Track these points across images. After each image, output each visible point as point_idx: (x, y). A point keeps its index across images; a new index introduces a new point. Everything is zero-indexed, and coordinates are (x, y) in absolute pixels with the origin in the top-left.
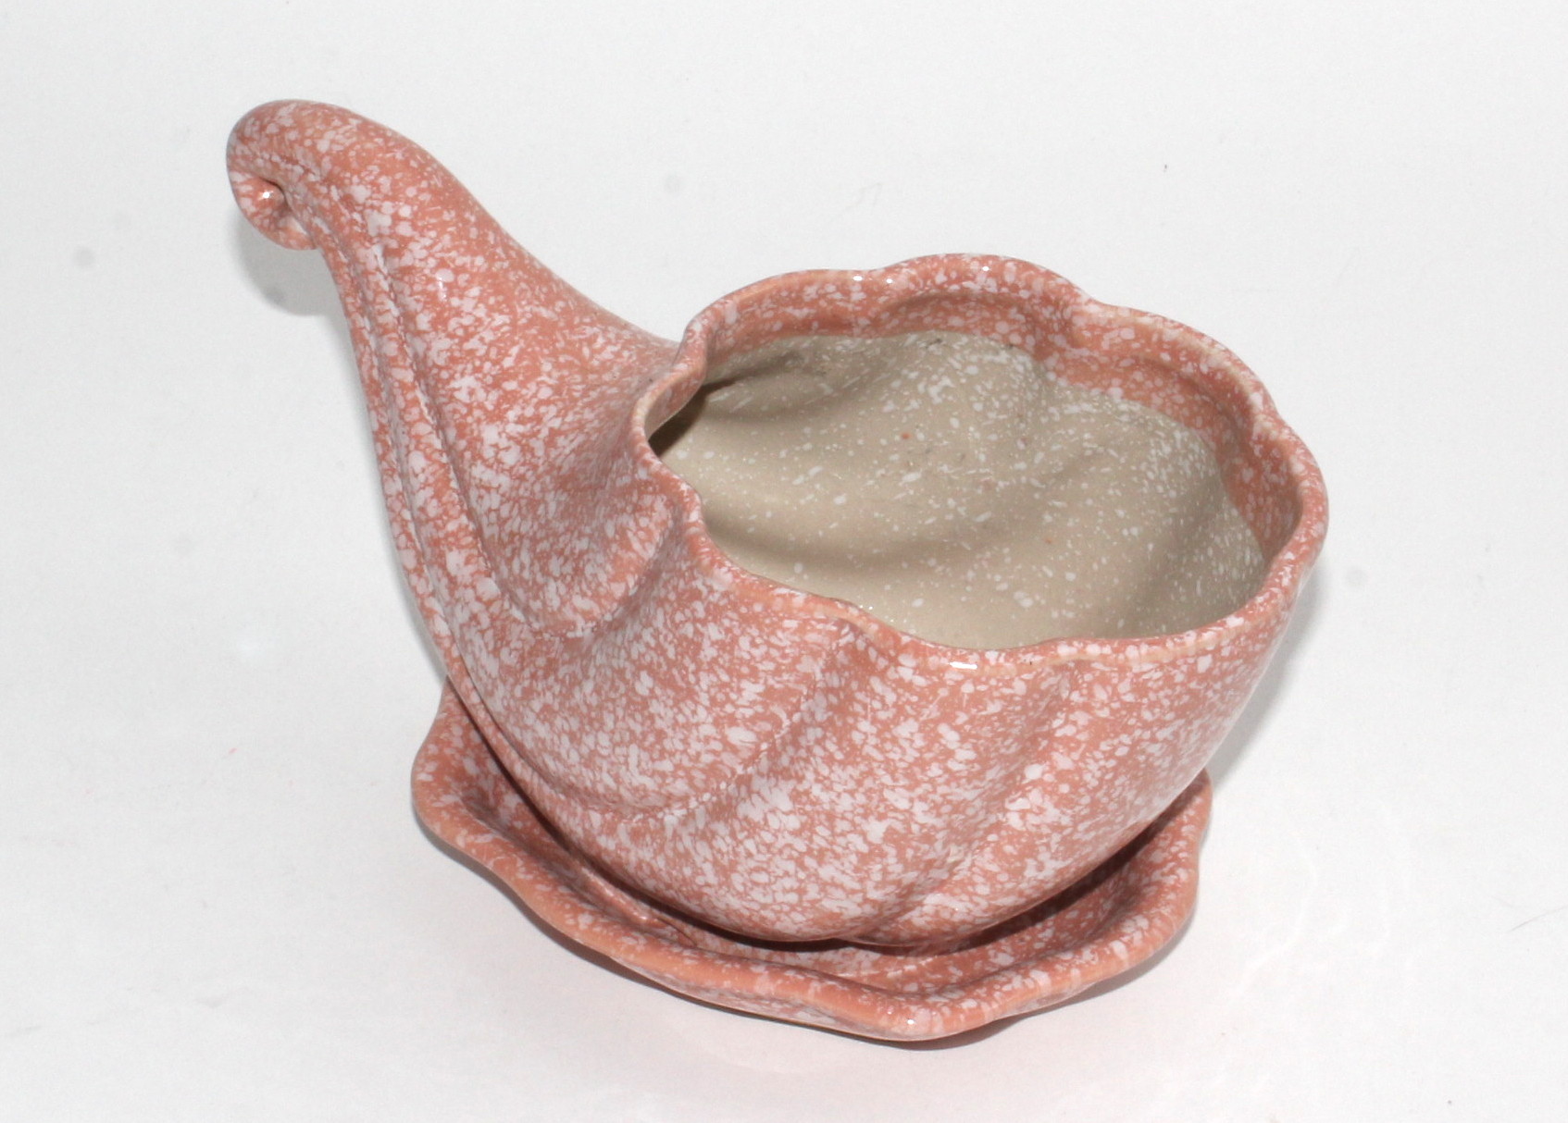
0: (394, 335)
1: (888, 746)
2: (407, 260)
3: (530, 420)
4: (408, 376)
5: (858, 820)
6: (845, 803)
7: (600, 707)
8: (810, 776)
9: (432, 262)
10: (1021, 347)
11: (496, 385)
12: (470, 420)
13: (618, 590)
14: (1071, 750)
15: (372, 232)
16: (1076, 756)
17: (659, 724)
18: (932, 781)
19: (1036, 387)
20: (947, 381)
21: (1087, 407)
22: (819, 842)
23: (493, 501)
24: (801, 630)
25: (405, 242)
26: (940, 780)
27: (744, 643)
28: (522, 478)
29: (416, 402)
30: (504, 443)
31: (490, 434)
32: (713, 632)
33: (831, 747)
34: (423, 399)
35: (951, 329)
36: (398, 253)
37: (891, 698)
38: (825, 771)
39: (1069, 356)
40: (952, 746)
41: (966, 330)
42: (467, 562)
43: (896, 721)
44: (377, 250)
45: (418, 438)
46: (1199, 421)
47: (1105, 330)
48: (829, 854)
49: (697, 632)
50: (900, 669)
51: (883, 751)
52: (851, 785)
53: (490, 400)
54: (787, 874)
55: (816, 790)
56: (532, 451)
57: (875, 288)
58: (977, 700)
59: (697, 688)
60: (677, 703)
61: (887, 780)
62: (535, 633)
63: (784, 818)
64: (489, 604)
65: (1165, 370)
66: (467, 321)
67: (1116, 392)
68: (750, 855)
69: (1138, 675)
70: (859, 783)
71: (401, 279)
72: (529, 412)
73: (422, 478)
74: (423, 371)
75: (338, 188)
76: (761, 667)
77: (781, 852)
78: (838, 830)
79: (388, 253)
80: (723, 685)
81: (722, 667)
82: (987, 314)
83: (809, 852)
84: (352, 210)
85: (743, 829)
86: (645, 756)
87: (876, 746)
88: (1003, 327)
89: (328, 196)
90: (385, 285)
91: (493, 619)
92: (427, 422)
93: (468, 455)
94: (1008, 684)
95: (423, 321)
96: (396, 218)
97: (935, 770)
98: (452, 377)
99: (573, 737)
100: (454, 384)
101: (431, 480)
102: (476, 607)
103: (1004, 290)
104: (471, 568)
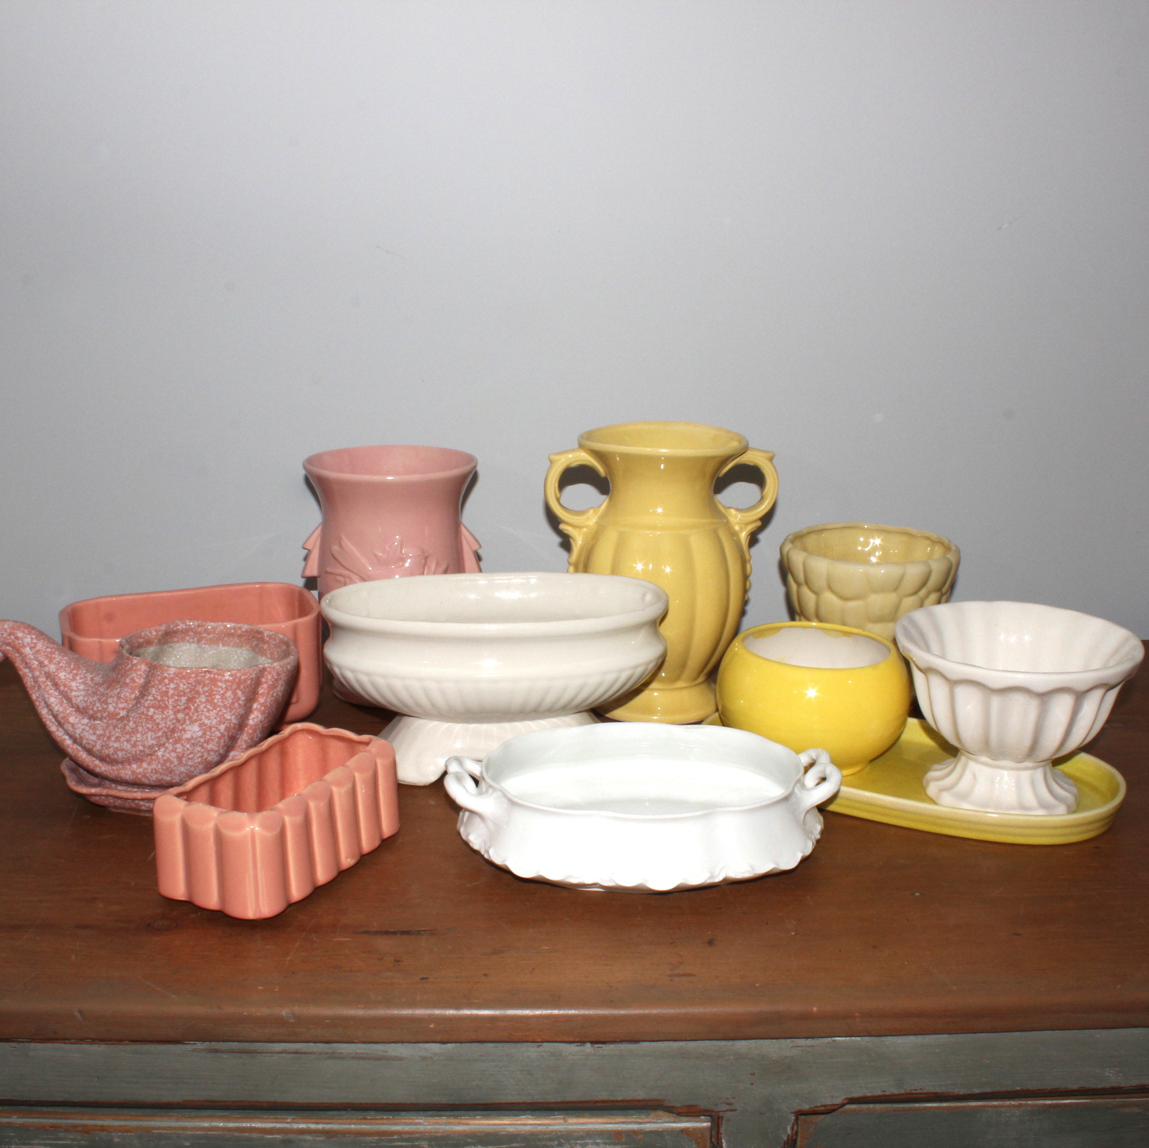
0: (38, 670)
1: (224, 701)
2: (38, 648)
3: (83, 678)
4: (44, 679)
5: (218, 726)
6: (214, 722)
7: (137, 727)
8: (203, 717)
9: (44, 647)
10: (193, 642)
11: (71, 672)
12: (66, 682)
13: (133, 696)
14: (263, 696)
15: (25, 644)
16: (265, 698)
17: (157, 721)
18: (236, 708)
19: (199, 651)
20: (174, 659)
21: (214, 651)
22: (208, 737)
23: (81, 698)
24: (196, 676)
25: (35, 644)
26: (238, 708)
27: (181, 685)
28: (88, 690)
29: (48, 685)
30: (78, 685)
31: (74, 684)
32: (172, 686)
33: (209, 707)
34: (49, 684)
35: (175, 642)
36: (34, 647)
37: (224, 686)
38: (208, 714)
39: (208, 638)
40: (240, 696)
41: (178, 642)
42: (76, 718)
43: (225, 693)
44: (28, 649)
45: (51, 694)
46: (244, 645)
47: (217, 628)
48: (210, 740)
49: (167, 688)
50: (225, 677)
51: (223, 703)
52: (216, 716)
53: (71, 676)
54: (199, 752)
55: (206, 721)
56: (87, 684)
57: (158, 630)
58: (245, 680)
59: (168, 705)
60: (162, 712)
61: (225, 711)
62: (106, 723)
63: (197, 733)
64: (87, 725)
65: (232, 635)
66: (58, 660)
67: (221, 645)
68: (188, 749)
69: (277, 670)
70: (217, 714)
71: (37, 654)
72: (82, 676)
73: (55, 703)
74: (48, 675)
75: (13, 635)
76: (186, 691)
77: (197, 745)
78: (212, 732)
79: (31, 648)
80: (177, 700)
81: (175, 695)
82: (183, 635)
83: (205, 742)
84: (18, 640)
85: (185, 742)
86: (153, 734)
87: (221, 702)
88: (187, 638)
89: (11, 639)
90: (32, 657)
91: (90, 727)
92: (52, 689)
93: (69, 691)
94: (251, 675)
95: (46, 662)
96: (32, 639)
97: (236, 705)
98: (58, 674)
99: (128, 741)
100: (60, 675)
101: (58, 703)
102: (83, 727)
103: (187, 627)
104: (78, 719)
